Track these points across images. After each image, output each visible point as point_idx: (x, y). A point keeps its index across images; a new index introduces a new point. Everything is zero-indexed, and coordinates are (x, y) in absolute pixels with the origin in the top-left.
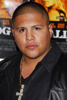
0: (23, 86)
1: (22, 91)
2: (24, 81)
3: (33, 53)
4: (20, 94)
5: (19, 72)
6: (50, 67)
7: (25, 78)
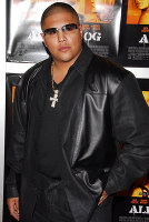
0: (56, 91)
1: (56, 96)
2: (57, 87)
3: (66, 56)
4: (54, 99)
5: (51, 77)
6: (82, 71)
7: (58, 83)
